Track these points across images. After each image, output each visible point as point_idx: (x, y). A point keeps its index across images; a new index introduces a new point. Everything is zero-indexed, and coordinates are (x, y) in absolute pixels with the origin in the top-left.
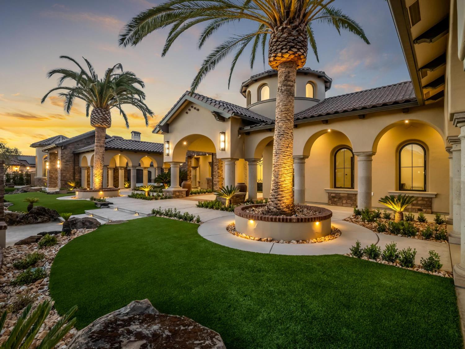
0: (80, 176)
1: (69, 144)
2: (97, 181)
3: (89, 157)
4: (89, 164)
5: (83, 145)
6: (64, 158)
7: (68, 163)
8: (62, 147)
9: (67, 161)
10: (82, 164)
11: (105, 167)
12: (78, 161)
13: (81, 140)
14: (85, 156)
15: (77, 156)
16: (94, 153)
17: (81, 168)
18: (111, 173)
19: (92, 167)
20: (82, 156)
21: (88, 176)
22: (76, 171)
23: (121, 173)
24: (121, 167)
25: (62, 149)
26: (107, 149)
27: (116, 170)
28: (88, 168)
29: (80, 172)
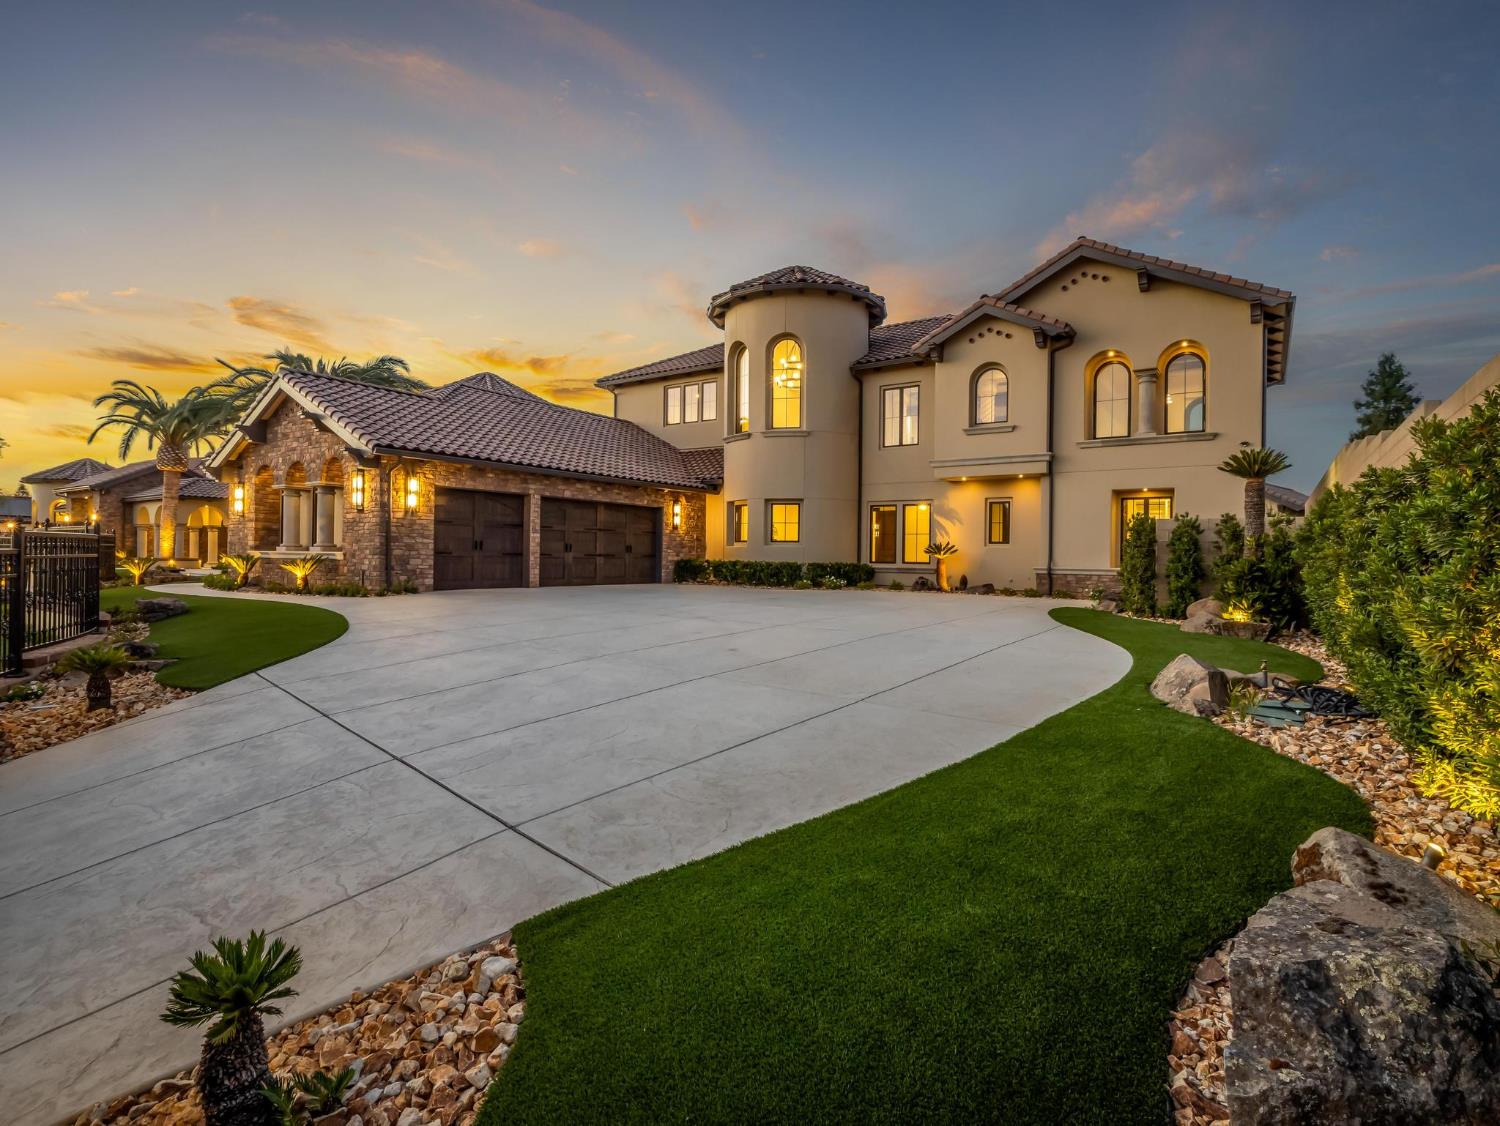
0: (135, 542)
1: (114, 486)
2: (166, 546)
3: (152, 509)
4: (152, 521)
5: (140, 488)
6: (105, 511)
7: (112, 518)
8: (101, 491)
9: (110, 515)
10: (139, 521)
11: (181, 527)
12: (131, 514)
13: (136, 479)
14: (144, 508)
15: (128, 507)
16: (162, 504)
17: (136, 528)
18: (193, 537)
19: (158, 526)
20: (138, 508)
21: (150, 542)
22: (126, 533)
23: (212, 537)
24: (212, 527)
25: (101, 495)
26: (182, 498)
27: (203, 532)
28: (149, 528)
29: (135, 534)
